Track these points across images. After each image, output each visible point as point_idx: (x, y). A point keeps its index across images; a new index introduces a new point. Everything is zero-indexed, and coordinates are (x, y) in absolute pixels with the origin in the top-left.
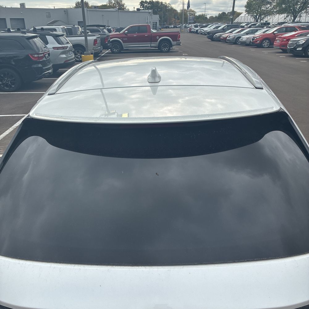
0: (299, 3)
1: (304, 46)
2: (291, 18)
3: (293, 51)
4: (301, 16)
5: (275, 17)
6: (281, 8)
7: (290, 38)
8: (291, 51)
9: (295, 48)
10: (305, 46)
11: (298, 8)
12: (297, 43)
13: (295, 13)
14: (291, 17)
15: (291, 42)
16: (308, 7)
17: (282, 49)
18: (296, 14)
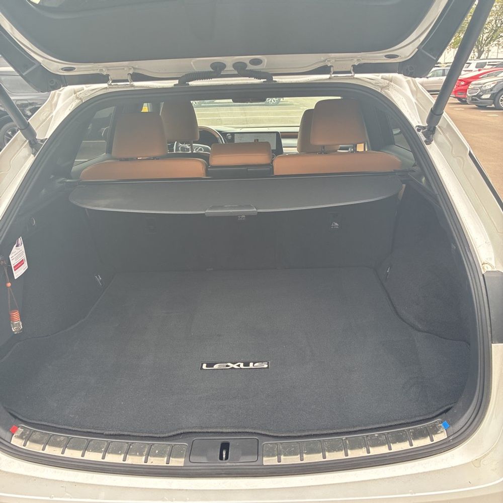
0: (487, 31)
1: (492, 92)
2: (474, 55)
3: (476, 100)
4: (490, 51)
5: (448, 53)
6: (458, 38)
7: (470, 80)
8: (472, 100)
9: (479, 96)
10: (495, 91)
11: (484, 37)
12: (482, 87)
13: (481, 46)
14: (474, 52)
15: (473, 87)
16: (501, 37)
17: (459, 99)
18: (481, 48)
